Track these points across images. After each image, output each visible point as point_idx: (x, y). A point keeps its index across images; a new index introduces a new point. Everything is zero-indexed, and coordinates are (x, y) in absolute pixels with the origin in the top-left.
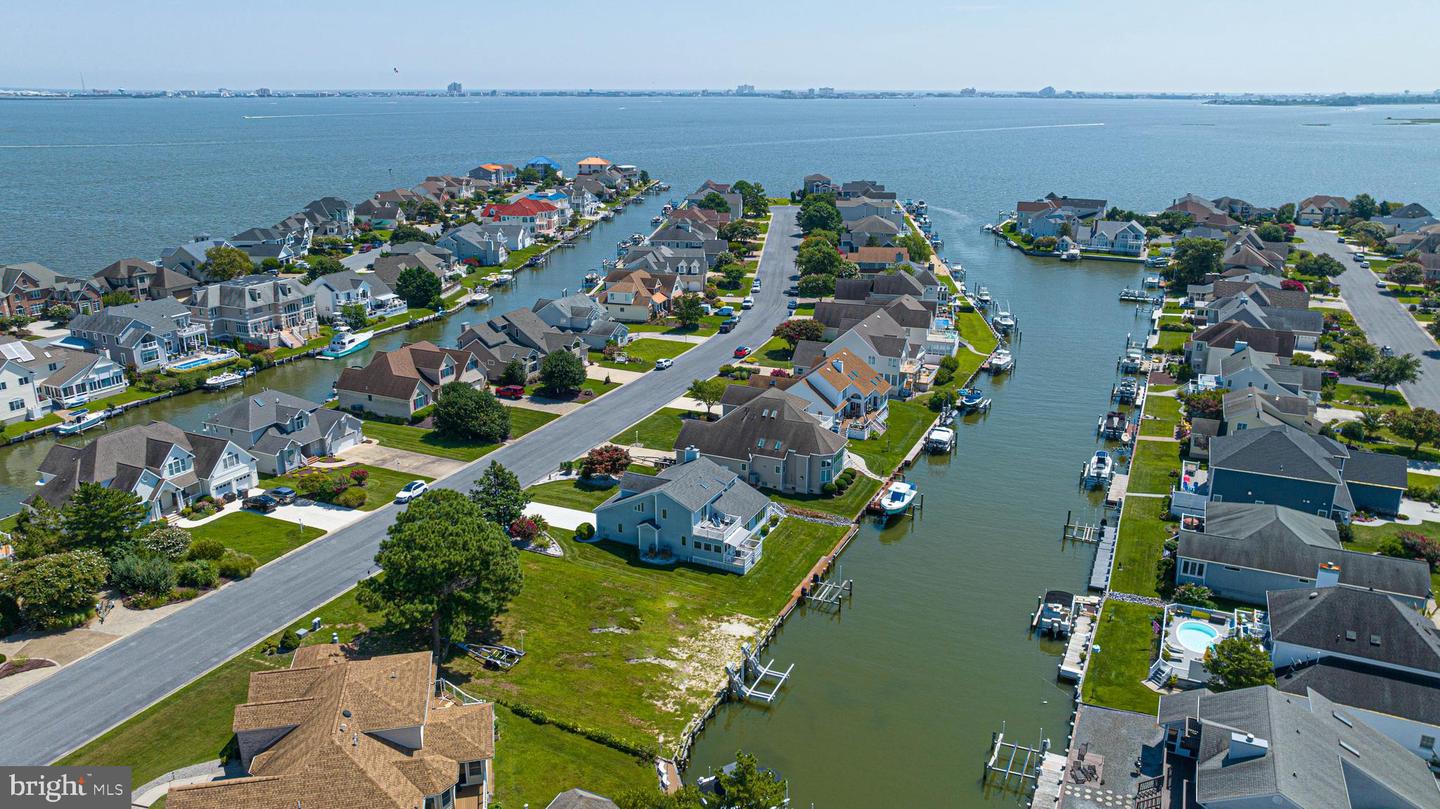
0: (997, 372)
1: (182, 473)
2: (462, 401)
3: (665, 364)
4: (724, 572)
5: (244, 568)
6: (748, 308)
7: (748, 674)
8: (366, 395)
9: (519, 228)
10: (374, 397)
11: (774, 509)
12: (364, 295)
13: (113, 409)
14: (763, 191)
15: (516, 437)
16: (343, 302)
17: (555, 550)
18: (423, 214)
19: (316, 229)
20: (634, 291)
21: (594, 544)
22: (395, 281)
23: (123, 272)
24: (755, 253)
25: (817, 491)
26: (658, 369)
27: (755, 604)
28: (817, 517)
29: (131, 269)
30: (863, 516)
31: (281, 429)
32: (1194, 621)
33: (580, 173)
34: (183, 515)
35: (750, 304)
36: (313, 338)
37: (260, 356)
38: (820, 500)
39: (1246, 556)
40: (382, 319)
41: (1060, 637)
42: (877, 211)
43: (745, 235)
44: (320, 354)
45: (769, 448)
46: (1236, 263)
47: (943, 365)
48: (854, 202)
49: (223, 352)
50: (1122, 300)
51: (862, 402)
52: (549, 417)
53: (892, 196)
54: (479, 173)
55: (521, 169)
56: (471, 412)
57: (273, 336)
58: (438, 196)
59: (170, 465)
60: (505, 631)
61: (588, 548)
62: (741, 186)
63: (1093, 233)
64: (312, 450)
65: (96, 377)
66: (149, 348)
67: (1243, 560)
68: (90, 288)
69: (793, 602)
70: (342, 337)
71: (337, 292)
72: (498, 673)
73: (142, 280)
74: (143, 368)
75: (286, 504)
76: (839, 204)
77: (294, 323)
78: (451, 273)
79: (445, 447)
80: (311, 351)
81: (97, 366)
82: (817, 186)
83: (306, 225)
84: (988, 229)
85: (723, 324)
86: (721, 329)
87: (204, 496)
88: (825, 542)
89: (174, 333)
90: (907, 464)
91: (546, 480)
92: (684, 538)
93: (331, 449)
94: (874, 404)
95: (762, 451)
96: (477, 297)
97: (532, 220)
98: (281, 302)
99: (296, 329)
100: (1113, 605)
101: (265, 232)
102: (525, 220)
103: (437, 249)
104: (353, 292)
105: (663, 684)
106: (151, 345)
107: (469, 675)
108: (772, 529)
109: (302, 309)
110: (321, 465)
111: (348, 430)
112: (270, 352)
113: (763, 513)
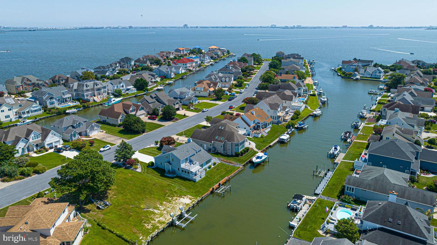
0: (315, 116)
1: (37, 139)
2: (130, 120)
3: (205, 110)
4: (190, 180)
5: (41, 170)
6: (241, 93)
7: (180, 217)
8: (107, 117)
9: (180, 67)
10: (109, 118)
11: (216, 160)
12: (123, 86)
13: (36, 119)
14: (261, 56)
15: (147, 132)
16: (116, 88)
17: (139, 170)
18: (155, 63)
19: (121, 67)
20: (203, 87)
21: (153, 169)
22: (134, 82)
23: (57, 78)
24: (252, 76)
25: (234, 154)
26: (203, 112)
27: (195, 192)
28: (231, 163)
29: (59, 77)
30: (247, 163)
31: (73, 127)
32: (345, 209)
33: (209, 51)
34: (35, 152)
35: (242, 92)
36: (105, 99)
37: (85, 104)
38: (234, 157)
39: (369, 186)
40: (127, 94)
41: (295, 211)
42: (295, 63)
43: (250, 70)
44: (104, 104)
45: (219, 139)
46: (411, 82)
47: (295, 113)
48: (288, 60)
49: (75, 102)
50: (369, 93)
51: (261, 125)
52: (161, 126)
53: (303, 58)
54: (178, 50)
55: (192, 49)
56: (132, 123)
57: (92, 98)
58: (162, 57)
59: (33, 137)
60: (109, 196)
61: (151, 170)
62: (254, 55)
63: (365, 71)
64: (83, 134)
65: (33, 109)
66: (52, 101)
67: (368, 187)
68: (45, 83)
69: (209, 192)
70: (111, 99)
71: (114, 85)
72: (100, 210)
73: (62, 80)
74: (49, 106)
75: (67, 150)
76: (282, 61)
77: (99, 94)
78: (155, 80)
79: (124, 134)
80: (102, 103)
81: (33, 106)
82: (280, 55)
83: (118, 65)
84: (333, 69)
85: (230, 98)
86: (229, 99)
87: (43, 147)
88: (229, 172)
89: (61, 96)
90: (270, 146)
91: (149, 146)
92: (179, 169)
93: (89, 133)
94: (265, 126)
95: (217, 140)
96: (159, 88)
97: (186, 65)
98: (95, 88)
99: (99, 96)
100: (319, 200)
101: (104, 67)
102: (184, 65)
103: (151, 73)
104: (119, 86)
105: (151, 218)
106: (52, 100)
107: (91, 210)
108: (212, 167)
109: (102, 90)
110: (84, 138)
111: (95, 128)
112: (90, 103)
113: (210, 161)
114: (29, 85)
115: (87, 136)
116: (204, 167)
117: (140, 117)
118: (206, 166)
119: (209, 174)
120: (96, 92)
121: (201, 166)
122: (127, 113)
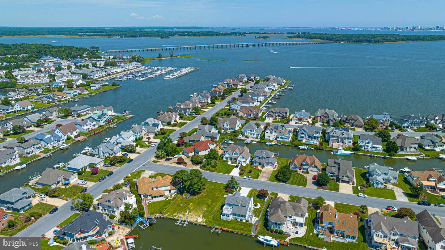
1: (236, 156)
12: (368, 143)
16: (361, 142)
17: (225, 196)
27: (210, 221)
29: (352, 118)
31: (259, 158)
34: (232, 162)
40: (368, 151)
44: (333, 152)
52: (304, 185)
57: (332, 143)
59: (234, 153)
64: (262, 164)
65: (284, 137)
70: (340, 150)
71: (360, 139)
73: (352, 120)
74: (299, 139)
75: (239, 169)
81: (285, 135)
83: (437, 118)
89: (313, 134)
93: (265, 166)
98: (340, 136)
99: (339, 144)
104: (364, 141)
106: (302, 135)
109: (347, 140)
110: (259, 168)
111: (270, 164)
112: (328, 146)
113: (244, 216)
114: (325, 117)
115: (263, 166)
116: (237, 217)
117: (311, 172)
118: (238, 217)
119: (235, 222)
120: (340, 140)
121: (235, 215)
122: (302, 165)
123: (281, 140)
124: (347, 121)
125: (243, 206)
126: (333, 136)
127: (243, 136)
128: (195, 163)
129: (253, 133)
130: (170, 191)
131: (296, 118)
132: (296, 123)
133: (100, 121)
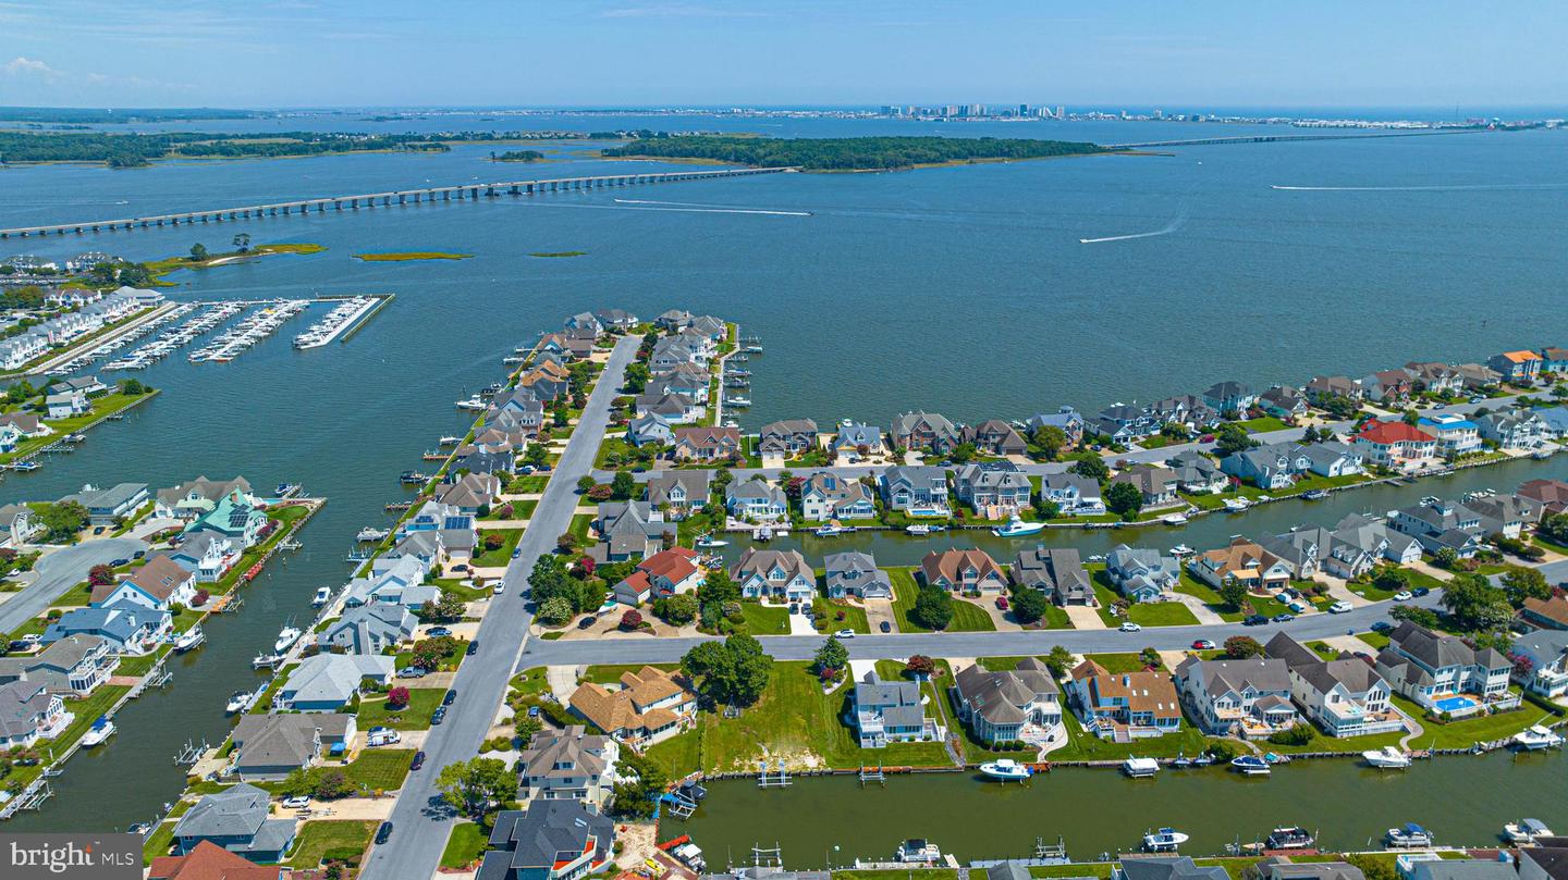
1: (779, 580)
6: (1333, 612)
7: (777, 774)
9: (1341, 456)
11: (934, 733)
12: (1070, 495)
13: (853, 527)
15: (947, 631)
17: (828, 692)
23: (985, 430)
25: (984, 740)
26: (1121, 630)
27: (838, 759)
28: (957, 751)
29: (991, 429)
31: (845, 576)
34: (769, 599)
35: (1338, 610)
37: (955, 520)
38: (976, 745)
40: (1073, 516)
44: (996, 530)
49: (948, 509)
52: (994, 629)
57: (985, 508)
58: (1388, 388)
59: (774, 574)
60: (751, 706)
61: (841, 699)
64: (855, 592)
65: (858, 507)
68: (951, 438)
70: (1012, 522)
73: (994, 437)
75: (803, 613)
79: (908, 619)
81: (860, 502)
83: (1180, 407)
85: (1252, 617)
86: (1246, 620)
87: (783, 595)
88: (928, 761)
89: (928, 490)
91: (900, 660)
93: (865, 594)
96: (1173, 518)
98: (1000, 487)
99: (1002, 507)
101: (1125, 412)
103: (1205, 465)
104: (1060, 492)
105: (751, 756)
107: (717, 712)
109: (1017, 494)
110: (852, 602)
111: (879, 589)
112: (975, 517)
113: (917, 729)
114: (924, 435)
115: (860, 597)
116: (898, 735)
117: (984, 593)
118: (903, 735)
119: (896, 747)
120: (1000, 497)
121: (892, 730)
122: (959, 577)
123: (849, 517)
124: (982, 441)
125: (907, 704)
126: (983, 489)
127: (738, 519)
128: (676, 619)
129: (766, 508)
130: (680, 707)
131: (849, 448)
132: (852, 461)
133: (241, 534)
